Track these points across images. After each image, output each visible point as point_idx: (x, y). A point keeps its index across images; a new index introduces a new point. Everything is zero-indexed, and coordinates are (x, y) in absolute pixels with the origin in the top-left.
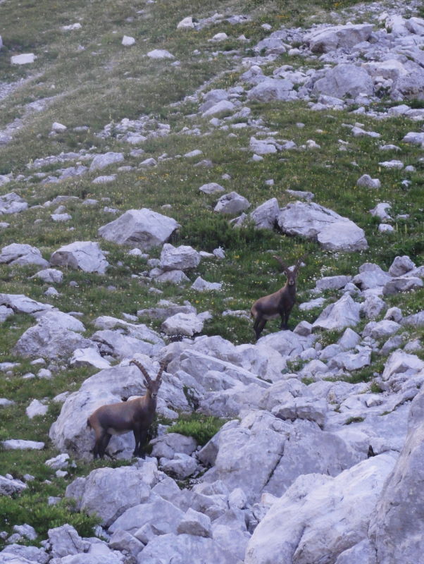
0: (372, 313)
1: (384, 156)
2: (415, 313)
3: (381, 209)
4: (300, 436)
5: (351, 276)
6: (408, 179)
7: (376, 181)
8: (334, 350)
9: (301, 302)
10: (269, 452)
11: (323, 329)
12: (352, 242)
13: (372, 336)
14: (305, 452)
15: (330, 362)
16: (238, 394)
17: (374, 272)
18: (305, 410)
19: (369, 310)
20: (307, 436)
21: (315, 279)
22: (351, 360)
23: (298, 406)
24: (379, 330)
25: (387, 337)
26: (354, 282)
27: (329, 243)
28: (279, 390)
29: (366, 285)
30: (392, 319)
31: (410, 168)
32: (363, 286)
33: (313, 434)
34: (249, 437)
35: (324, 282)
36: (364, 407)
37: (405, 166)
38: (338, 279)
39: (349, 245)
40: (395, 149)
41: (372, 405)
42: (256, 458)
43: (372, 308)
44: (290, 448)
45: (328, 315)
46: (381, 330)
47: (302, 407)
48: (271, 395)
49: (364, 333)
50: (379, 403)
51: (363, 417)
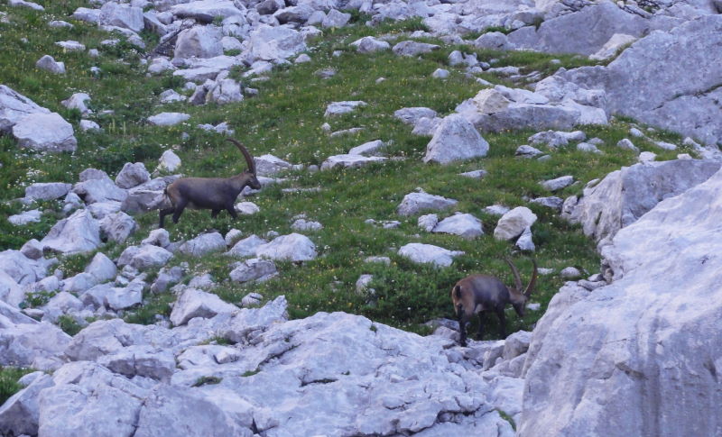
0: (118, 235)
1: (58, 34)
2: (190, 238)
3: (79, 100)
4: (162, 401)
5: (71, 184)
6: (96, 65)
7: (60, 65)
8: (84, 281)
9: (10, 214)
10: (119, 421)
11: (57, 253)
12: (58, 140)
13: (133, 265)
14: (169, 423)
15: (83, 296)
16: (26, 336)
17: (102, 181)
18: (148, 364)
19: (113, 229)
20: (172, 401)
21: (23, 184)
22: (116, 295)
23: (137, 357)
24: (145, 257)
25: (157, 267)
26: (75, 192)
27: (27, 139)
28: (98, 333)
29: (93, 197)
30: (158, 243)
31: (94, 52)
32: (88, 198)
33: (180, 399)
34: (86, 399)
35: (37, 190)
36: (214, 363)
37: (87, 49)
38: (55, 187)
39: (55, 144)
40: (68, 27)
41: (225, 361)
42: (100, 430)
43: (119, 228)
44: (148, 417)
45: (59, 233)
46: (147, 258)
47: (144, 360)
48: (86, 340)
49: (120, 261)
50: (235, 359)
51: (218, 376)
